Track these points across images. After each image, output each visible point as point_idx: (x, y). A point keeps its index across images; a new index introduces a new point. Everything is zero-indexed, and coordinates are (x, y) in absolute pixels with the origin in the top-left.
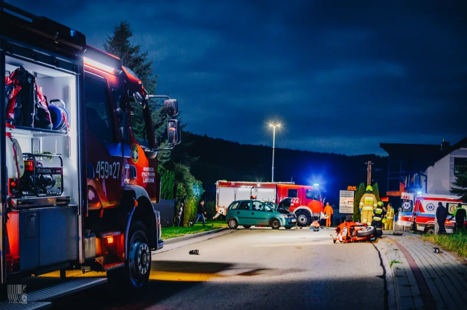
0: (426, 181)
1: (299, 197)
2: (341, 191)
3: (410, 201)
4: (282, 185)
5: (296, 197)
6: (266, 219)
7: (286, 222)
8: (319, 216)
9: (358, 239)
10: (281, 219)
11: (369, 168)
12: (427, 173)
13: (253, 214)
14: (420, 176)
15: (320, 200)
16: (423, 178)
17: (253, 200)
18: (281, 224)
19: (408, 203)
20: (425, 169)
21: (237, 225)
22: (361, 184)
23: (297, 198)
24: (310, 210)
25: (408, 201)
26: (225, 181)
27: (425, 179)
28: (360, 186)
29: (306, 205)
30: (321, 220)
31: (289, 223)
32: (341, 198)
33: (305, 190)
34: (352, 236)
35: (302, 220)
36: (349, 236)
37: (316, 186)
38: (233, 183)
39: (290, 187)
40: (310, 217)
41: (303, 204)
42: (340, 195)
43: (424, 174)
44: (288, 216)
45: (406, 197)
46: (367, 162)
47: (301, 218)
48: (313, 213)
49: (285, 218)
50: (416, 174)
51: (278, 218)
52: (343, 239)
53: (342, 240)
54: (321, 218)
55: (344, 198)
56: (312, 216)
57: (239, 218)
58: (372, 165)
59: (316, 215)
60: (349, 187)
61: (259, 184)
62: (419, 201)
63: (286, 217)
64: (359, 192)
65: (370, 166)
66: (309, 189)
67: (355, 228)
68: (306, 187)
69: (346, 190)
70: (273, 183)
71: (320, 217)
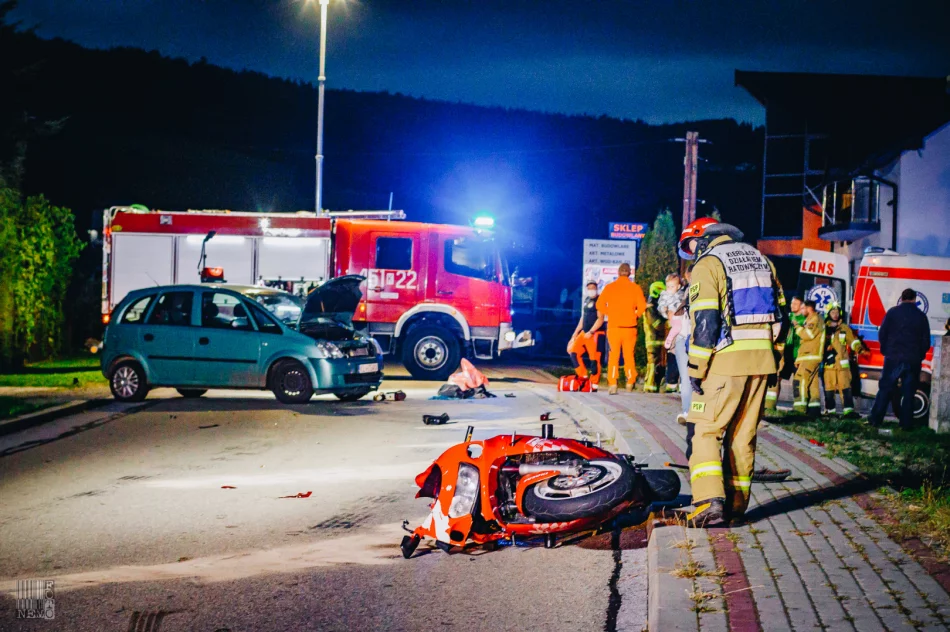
0: (894, 204)
1: (417, 269)
2: (587, 242)
3: (837, 284)
4: (353, 222)
5: (407, 267)
6: (255, 362)
7: (334, 377)
8: (492, 339)
9: (539, 528)
10: (315, 362)
11: (692, 157)
12: (898, 175)
13: (204, 341)
14: (872, 186)
15: (497, 279)
16: (883, 195)
17: (214, 286)
18: (316, 384)
19: (828, 291)
20: (890, 159)
21: (145, 386)
22: (661, 217)
23: (410, 272)
24: (460, 317)
25: (828, 281)
26: (140, 210)
27: (891, 198)
28: (656, 225)
29: (446, 298)
30: (504, 352)
31: (349, 378)
32: (586, 266)
33: (441, 240)
34: (506, 517)
35: (431, 353)
36: (487, 513)
37: (482, 227)
38: (166, 216)
39: (386, 230)
40: (462, 341)
41: (431, 294)
42: (586, 256)
43: (890, 177)
44: (344, 350)
45: (822, 267)
46: (685, 137)
47: (427, 346)
48: (471, 328)
49: (330, 360)
50: (861, 180)
51: (303, 359)
52: (455, 534)
53: (446, 539)
54: (502, 346)
55: (599, 267)
56: (467, 337)
57: (150, 358)
58: (701, 147)
59: (483, 334)
60: (616, 227)
61: (264, 220)
62: (871, 282)
63: (337, 353)
64: (653, 247)
65: (695, 149)
66: (457, 237)
67: (524, 469)
68: (444, 229)
69: (606, 236)
70: (321, 214)
71: (496, 343)
